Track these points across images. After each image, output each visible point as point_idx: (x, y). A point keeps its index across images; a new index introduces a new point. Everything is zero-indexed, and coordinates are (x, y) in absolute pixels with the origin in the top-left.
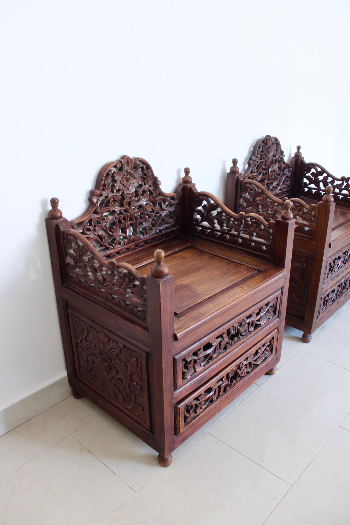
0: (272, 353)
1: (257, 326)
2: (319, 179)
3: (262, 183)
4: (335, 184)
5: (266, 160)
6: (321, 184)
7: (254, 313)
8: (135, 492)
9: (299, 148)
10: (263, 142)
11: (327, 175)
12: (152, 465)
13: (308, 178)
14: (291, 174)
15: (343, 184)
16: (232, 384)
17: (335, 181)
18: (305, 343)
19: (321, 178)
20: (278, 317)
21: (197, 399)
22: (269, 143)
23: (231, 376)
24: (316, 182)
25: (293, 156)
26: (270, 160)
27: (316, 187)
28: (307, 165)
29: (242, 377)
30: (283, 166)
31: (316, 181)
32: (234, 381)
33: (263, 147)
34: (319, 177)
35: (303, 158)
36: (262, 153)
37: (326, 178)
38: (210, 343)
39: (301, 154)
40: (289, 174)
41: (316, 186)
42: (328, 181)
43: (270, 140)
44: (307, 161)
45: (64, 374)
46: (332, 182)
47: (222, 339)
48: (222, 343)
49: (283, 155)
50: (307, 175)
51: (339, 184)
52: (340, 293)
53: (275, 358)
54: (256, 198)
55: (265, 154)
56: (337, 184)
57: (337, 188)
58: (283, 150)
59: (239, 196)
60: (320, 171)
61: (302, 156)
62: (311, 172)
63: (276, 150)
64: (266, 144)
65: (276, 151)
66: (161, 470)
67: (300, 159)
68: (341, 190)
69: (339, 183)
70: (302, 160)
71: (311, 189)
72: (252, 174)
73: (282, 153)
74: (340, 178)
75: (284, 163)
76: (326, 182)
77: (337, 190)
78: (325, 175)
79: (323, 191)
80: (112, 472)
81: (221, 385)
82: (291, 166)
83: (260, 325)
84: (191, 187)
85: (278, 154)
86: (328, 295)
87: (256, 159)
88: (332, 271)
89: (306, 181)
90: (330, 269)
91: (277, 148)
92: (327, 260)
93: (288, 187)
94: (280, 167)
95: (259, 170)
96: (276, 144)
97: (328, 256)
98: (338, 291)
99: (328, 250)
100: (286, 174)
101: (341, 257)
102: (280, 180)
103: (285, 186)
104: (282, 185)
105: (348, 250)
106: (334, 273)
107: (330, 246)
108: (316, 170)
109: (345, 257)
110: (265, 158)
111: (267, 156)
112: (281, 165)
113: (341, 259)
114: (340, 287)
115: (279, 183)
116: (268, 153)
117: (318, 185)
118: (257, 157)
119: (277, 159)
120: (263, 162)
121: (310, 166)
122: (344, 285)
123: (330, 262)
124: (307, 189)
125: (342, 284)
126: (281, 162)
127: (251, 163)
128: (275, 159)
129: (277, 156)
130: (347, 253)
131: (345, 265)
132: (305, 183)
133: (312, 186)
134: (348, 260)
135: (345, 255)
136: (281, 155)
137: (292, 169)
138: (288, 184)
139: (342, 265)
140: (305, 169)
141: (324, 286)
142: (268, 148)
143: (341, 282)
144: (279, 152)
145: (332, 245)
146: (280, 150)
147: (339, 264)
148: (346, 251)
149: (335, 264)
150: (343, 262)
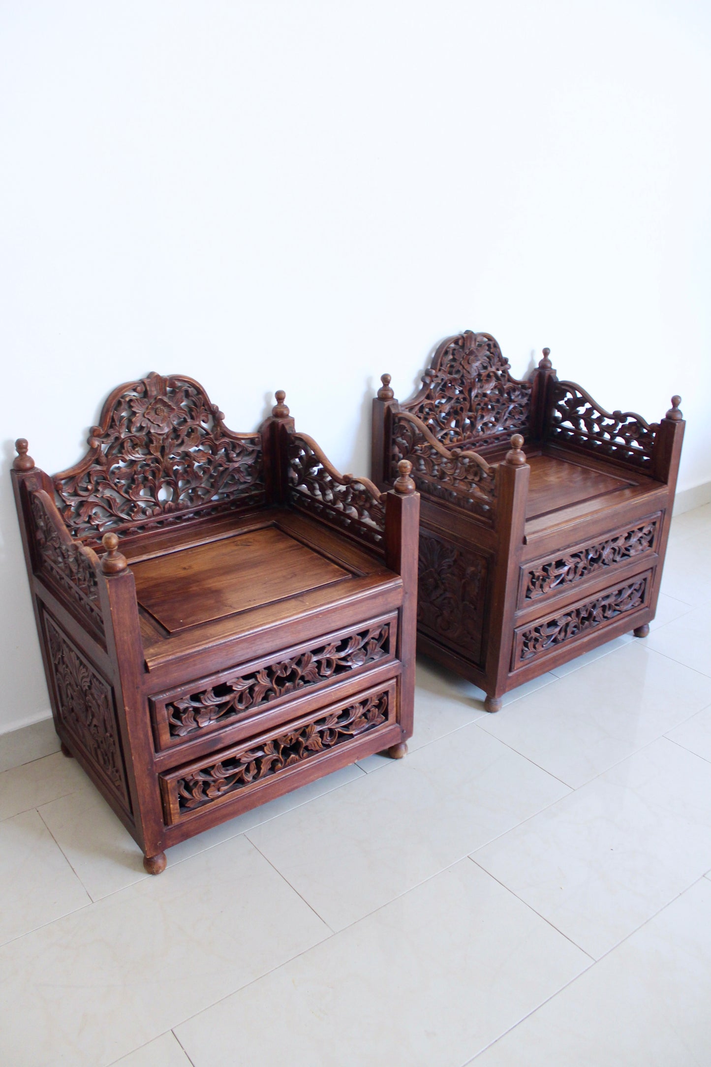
0: (387, 719)
1: (339, 669)
2: (580, 413)
3: (456, 416)
4: (604, 424)
5: (463, 376)
6: (582, 422)
7: (329, 645)
8: (93, 902)
9: (546, 352)
10: (456, 342)
11: (591, 406)
12: (135, 869)
13: (560, 408)
14: (528, 400)
15: (616, 425)
16: (288, 760)
17: (605, 418)
18: (489, 712)
19: (582, 410)
20: (397, 656)
21: (206, 771)
22: (470, 344)
23: (282, 746)
24: (573, 417)
25: (537, 366)
26: (474, 374)
28: (559, 385)
29: (310, 751)
30: (508, 385)
31: (573, 415)
32: (293, 756)
33: (455, 352)
34: (578, 409)
35: (555, 372)
36: (453, 363)
37: (589, 412)
38: (228, 684)
39: (551, 363)
40: (525, 401)
41: (573, 426)
42: (594, 417)
43: (473, 339)
44: (561, 377)
45: (47, 713)
46: (599, 420)
47: (256, 682)
48: (256, 689)
49: (507, 366)
50: (562, 403)
51: (611, 424)
52: (575, 629)
53: (399, 730)
54: (415, 446)
55: (461, 364)
56: (608, 424)
57: (608, 433)
58: (504, 354)
59: (391, 441)
60: (579, 398)
61: (553, 367)
62: (566, 399)
63: (488, 357)
64: (463, 347)
65: (488, 360)
66: (145, 879)
67: (547, 373)
68: (613, 437)
69: (611, 422)
70: (552, 375)
71: (565, 430)
72: (429, 402)
73: (504, 362)
74: (612, 413)
75: (510, 379)
76: (588, 419)
77: (607, 436)
78: (588, 405)
79: (585, 435)
80: (73, 869)
81: (262, 757)
82: (527, 385)
83: (350, 667)
84: (285, 424)
85: (494, 365)
86: (537, 630)
87: (439, 374)
88: (541, 587)
89: (558, 414)
90: (535, 582)
91: (491, 353)
92: (523, 567)
93: (523, 423)
94: (499, 387)
95: (446, 393)
96: (489, 345)
97: (523, 559)
98: (567, 625)
99: (522, 549)
100: (516, 400)
101: (565, 562)
102: (500, 411)
103: (515, 421)
104: (506, 420)
105: (587, 551)
106: (546, 589)
107: (524, 541)
108: (574, 395)
109: (578, 563)
110: (461, 371)
111: (466, 368)
112: (503, 383)
113: (566, 565)
114: (573, 617)
115: (498, 416)
116: (469, 363)
117: (576, 424)
118: (440, 370)
119: (491, 374)
120: (455, 379)
121: (564, 387)
122: (584, 615)
123: (531, 570)
124: (559, 430)
125: (578, 612)
126: (502, 379)
127: (428, 382)
128: (487, 373)
129: (491, 367)
130: (582, 556)
131: (580, 577)
132: (556, 419)
133: (568, 424)
134: (590, 569)
135: (578, 560)
136: (502, 365)
137: (530, 391)
138: (523, 417)
139: (570, 577)
140: (557, 391)
141: (520, 613)
142: (467, 354)
143: (573, 607)
144: (496, 360)
145: (528, 540)
146: (499, 357)
147: (561, 575)
148: (581, 552)
149: (549, 573)
150: (573, 572)
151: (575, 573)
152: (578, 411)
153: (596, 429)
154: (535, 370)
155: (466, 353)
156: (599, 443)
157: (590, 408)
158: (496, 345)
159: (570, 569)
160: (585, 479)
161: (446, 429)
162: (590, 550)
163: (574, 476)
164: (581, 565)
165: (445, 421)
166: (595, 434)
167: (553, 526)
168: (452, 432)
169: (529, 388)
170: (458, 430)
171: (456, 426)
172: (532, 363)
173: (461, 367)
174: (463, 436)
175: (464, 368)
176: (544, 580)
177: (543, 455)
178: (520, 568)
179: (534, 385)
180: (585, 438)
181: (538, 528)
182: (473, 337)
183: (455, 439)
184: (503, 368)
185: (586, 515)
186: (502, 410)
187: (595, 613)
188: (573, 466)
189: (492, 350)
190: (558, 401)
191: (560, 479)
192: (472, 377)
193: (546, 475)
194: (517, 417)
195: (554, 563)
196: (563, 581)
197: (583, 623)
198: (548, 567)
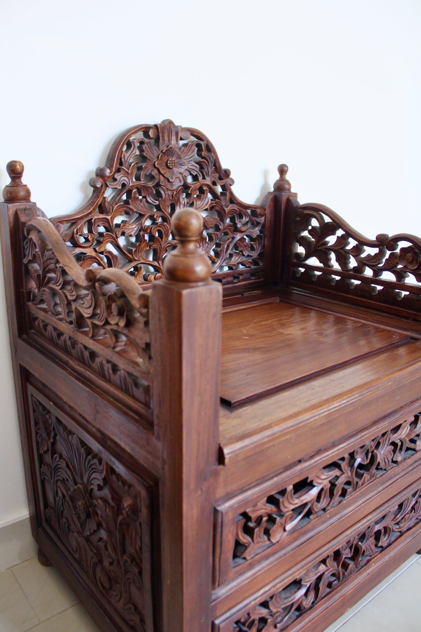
2: (329, 245)
4: (363, 255)
5: (158, 185)
6: (333, 256)
9: (282, 170)
10: (145, 133)
11: (343, 233)
13: (303, 242)
14: (261, 231)
15: (381, 254)
17: (365, 247)
19: (331, 240)
22: (169, 141)
24: (321, 250)
25: (272, 190)
26: (177, 184)
27: (321, 265)
28: (300, 210)
30: (231, 208)
31: (320, 248)
33: (144, 147)
34: (327, 239)
35: (295, 195)
36: (141, 163)
37: (343, 241)
39: (289, 184)
40: (256, 232)
41: (320, 262)
42: (349, 247)
43: (174, 133)
44: (302, 200)
46: (357, 251)
49: (228, 181)
50: (305, 234)
51: (372, 254)
55: (154, 166)
56: (369, 255)
57: (370, 267)
58: (224, 166)
60: (328, 223)
61: (293, 190)
62: (310, 228)
63: (199, 163)
64: (156, 141)
65: (197, 166)
67: (284, 196)
68: (377, 272)
69: (373, 251)
70: (291, 198)
71: (310, 269)
72: (101, 216)
73: (224, 174)
74: (375, 239)
75: (233, 200)
76: (341, 251)
77: (368, 272)
78: (340, 232)
79: (337, 273)
82: (259, 211)
85: (208, 175)
86: (265, 604)
87: (118, 176)
88: (267, 532)
89: (301, 250)
90: (253, 529)
91: (203, 158)
92: (223, 507)
93: (255, 262)
94: (217, 208)
95: (130, 206)
96: (199, 146)
97: (220, 492)
98: (319, 578)
99: (215, 474)
100: (243, 229)
101: (312, 481)
102: (222, 243)
103: (244, 259)
104: (231, 256)
105: (352, 456)
106: (277, 536)
107: (221, 458)
108: (320, 220)
109: (337, 477)
110: (156, 177)
111: (162, 172)
112: (223, 203)
113: (314, 486)
114: (328, 564)
115: (219, 249)
116: (168, 167)
117: (325, 260)
118: (118, 171)
119: (205, 188)
120: (146, 188)
121: (307, 212)
122: (347, 554)
123: (242, 511)
124: (302, 270)
125: (337, 554)
126: (222, 198)
127: (99, 185)
128: (198, 185)
129: (204, 178)
130: (343, 464)
131: (342, 498)
132: (298, 255)
133: (313, 261)
134: (357, 483)
135: (336, 472)
136: (220, 178)
137: (262, 220)
138: (255, 254)
139: (323, 503)
140: (298, 219)
141: (222, 591)
142: (163, 153)
143: (329, 550)
144: (211, 169)
145: (227, 457)
146: (215, 165)
147: (306, 504)
148: (343, 459)
149: (282, 507)
150: (328, 494)
151: (332, 494)
152: (327, 243)
153: (353, 263)
154: (270, 193)
155: (162, 151)
156: (357, 282)
157: (343, 235)
158: (210, 148)
159: (322, 490)
160: (339, 332)
161: (135, 260)
162: (357, 452)
163: (324, 326)
164: (342, 479)
165: (134, 249)
166: (350, 270)
167: (285, 419)
168: (152, 269)
169: (262, 216)
170: (156, 263)
171: (155, 259)
172: (265, 186)
173: (156, 171)
175: (160, 173)
176: (271, 520)
177: (280, 301)
178: (216, 511)
179: (268, 212)
180: (338, 278)
181: (253, 425)
182: (173, 129)
183: (152, 277)
184: (223, 182)
185: (351, 391)
186: (225, 242)
187: (363, 547)
188: (322, 315)
189: (203, 154)
190: (299, 233)
191: (304, 331)
192: (175, 188)
193: (283, 325)
194: (246, 253)
195: (290, 488)
196: (309, 514)
197: (345, 566)
198: (278, 496)
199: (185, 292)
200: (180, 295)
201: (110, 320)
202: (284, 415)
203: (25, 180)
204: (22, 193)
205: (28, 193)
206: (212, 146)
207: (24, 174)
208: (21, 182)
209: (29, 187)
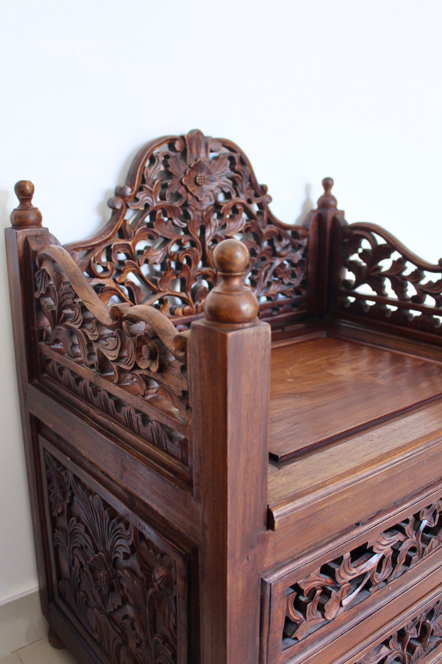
2: (383, 270)
4: (423, 282)
5: (185, 204)
6: (387, 283)
9: (327, 184)
10: (171, 145)
11: (400, 256)
13: (353, 267)
14: (303, 255)
17: (426, 273)
19: (386, 265)
22: (198, 153)
24: (374, 276)
25: (315, 206)
26: (208, 203)
27: (374, 294)
28: (349, 230)
30: (269, 229)
31: (373, 274)
33: (170, 161)
34: (381, 263)
35: (342, 213)
36: (166, 180)
37: (398, 265)
39: (335, 200)
40: (298, 256)
41: (373, 290)
42: (406, 273)
43: (203, 145)
44: (351, 219)
46: (416, 277)
49: (265, 198)
50: (355, 257)
51: (435, 281)
55: (180, 183)
56: (430, 283)
57: (432, 295)
58: (261, 180)
59: (34, 306)
60: (381, 246)
61: (340, 207)
62: (360, 251)
63: (232, 179)
64: (183, 155)
65: (230, 182)
67: (330, 215)
68: (440, 301)
70: (338, 217)
71: (361, 298)
72: (122, 242)
73: (260, 190)
74: (437, 263)
75: (271, 220)
76: (397, 277)
77: (430, 302)
78: (396, 256)
79: (392, 303)
82: (300, 232)
85: (242, 191)
87: (140, 196)
88: (321, 608)
89: (350, 276)
90: (305, 604)
91: (236, 172)
92: (271, 579)
93: (297, 291)
94: (253, 230)
95: (154, 230)
96: (231, 159)
97: (269, 561)
98: (381, 663)
99: (263, 540)
100: (283, 253)
101: (372, 547)
102: (259, 269)
103: (284, 288)
104: (269, 284)
105: (417, 517)
106: (333, 612)
107: (270, 522)
108: (373, 241)
109: (400, 543)
110: (184, 195)
111: (190, 190)
112: (260, 224)
113: (375, 553)
114: (391, 646)
115: (255, 277)
116: (197, 184)
117: (378, 286)
118: (140, 189)
119: (239, 207)
120: (172, 208)
121: (356, 232)
122: (413, 634)
123: (292, 583)
124: (352, 299)
125: (401, 634)
126: (259, 218)
127: (118, 207)
128: (231, 204)
129: (238, 195)
130: (408, 528)
131: (406, 567)
132: (347, 283)
133: (365, 289)
134: (423, 549)
135: (399, 537)
136: (256, 195)
137: (304, 242)
138: (296, 282)
139: (384, 574)
140: (346, 240)
142: (191, 168)
143: (391, 629)
144: (246, 185)
145: (276, 520)
146: (250, 180)
147: (365, 574)
148: (407, 521)
149: (338, 579)
150: (390, 563)
151: (394, 562)
152: (380, 268)
153: (411, 291)
154: (313, 211)
155: (190, 166)
156: (416, 313)
157: (399, 260)
158: (244, 161)
159: (383, 557)
160: (396, 372)
161: (160, 291)
162: (423, 513)
163: (381, 365)
164: (406, 545)
165: (159, 279)
166: (409, 299)
167: (342, 476)
168: (179, 301)
169: (304, 237)
170: (184, 295)
171: (183, 289)
172: (307, 202)
173: (183, 189)
174: (194, 306)
175: (187, 191)
176: (326, 593)
177: (328, 336)
178: (263, 583)
179: (311, 232)
180: (394, 308)
181: (305, 484)
182: (202, 140)
183: (179, 311)
184: (259, 200)
185: (415, 442)
186: (262, 268)
187: (432, 626)
188: (376, 352)
189: (237, 167)
190: (348, 256)
192: (204, 207)
193: (332, 365)
194: (286, 281)
195: (347, 555)
196: (367, 586)
197: (411, 649)
198: (333, 566)
199: (230, 335)
200: (224, 339)
201: (139, 364)
202: (340, 471)
203: (35, 202)
204: (32, 218)
205: (39, 217)
206: (246, 158)
207: (34, 196)
208: (31, 204)
209: (41, 210)
